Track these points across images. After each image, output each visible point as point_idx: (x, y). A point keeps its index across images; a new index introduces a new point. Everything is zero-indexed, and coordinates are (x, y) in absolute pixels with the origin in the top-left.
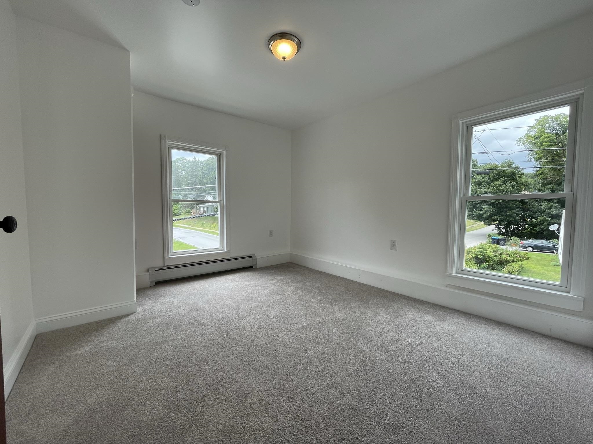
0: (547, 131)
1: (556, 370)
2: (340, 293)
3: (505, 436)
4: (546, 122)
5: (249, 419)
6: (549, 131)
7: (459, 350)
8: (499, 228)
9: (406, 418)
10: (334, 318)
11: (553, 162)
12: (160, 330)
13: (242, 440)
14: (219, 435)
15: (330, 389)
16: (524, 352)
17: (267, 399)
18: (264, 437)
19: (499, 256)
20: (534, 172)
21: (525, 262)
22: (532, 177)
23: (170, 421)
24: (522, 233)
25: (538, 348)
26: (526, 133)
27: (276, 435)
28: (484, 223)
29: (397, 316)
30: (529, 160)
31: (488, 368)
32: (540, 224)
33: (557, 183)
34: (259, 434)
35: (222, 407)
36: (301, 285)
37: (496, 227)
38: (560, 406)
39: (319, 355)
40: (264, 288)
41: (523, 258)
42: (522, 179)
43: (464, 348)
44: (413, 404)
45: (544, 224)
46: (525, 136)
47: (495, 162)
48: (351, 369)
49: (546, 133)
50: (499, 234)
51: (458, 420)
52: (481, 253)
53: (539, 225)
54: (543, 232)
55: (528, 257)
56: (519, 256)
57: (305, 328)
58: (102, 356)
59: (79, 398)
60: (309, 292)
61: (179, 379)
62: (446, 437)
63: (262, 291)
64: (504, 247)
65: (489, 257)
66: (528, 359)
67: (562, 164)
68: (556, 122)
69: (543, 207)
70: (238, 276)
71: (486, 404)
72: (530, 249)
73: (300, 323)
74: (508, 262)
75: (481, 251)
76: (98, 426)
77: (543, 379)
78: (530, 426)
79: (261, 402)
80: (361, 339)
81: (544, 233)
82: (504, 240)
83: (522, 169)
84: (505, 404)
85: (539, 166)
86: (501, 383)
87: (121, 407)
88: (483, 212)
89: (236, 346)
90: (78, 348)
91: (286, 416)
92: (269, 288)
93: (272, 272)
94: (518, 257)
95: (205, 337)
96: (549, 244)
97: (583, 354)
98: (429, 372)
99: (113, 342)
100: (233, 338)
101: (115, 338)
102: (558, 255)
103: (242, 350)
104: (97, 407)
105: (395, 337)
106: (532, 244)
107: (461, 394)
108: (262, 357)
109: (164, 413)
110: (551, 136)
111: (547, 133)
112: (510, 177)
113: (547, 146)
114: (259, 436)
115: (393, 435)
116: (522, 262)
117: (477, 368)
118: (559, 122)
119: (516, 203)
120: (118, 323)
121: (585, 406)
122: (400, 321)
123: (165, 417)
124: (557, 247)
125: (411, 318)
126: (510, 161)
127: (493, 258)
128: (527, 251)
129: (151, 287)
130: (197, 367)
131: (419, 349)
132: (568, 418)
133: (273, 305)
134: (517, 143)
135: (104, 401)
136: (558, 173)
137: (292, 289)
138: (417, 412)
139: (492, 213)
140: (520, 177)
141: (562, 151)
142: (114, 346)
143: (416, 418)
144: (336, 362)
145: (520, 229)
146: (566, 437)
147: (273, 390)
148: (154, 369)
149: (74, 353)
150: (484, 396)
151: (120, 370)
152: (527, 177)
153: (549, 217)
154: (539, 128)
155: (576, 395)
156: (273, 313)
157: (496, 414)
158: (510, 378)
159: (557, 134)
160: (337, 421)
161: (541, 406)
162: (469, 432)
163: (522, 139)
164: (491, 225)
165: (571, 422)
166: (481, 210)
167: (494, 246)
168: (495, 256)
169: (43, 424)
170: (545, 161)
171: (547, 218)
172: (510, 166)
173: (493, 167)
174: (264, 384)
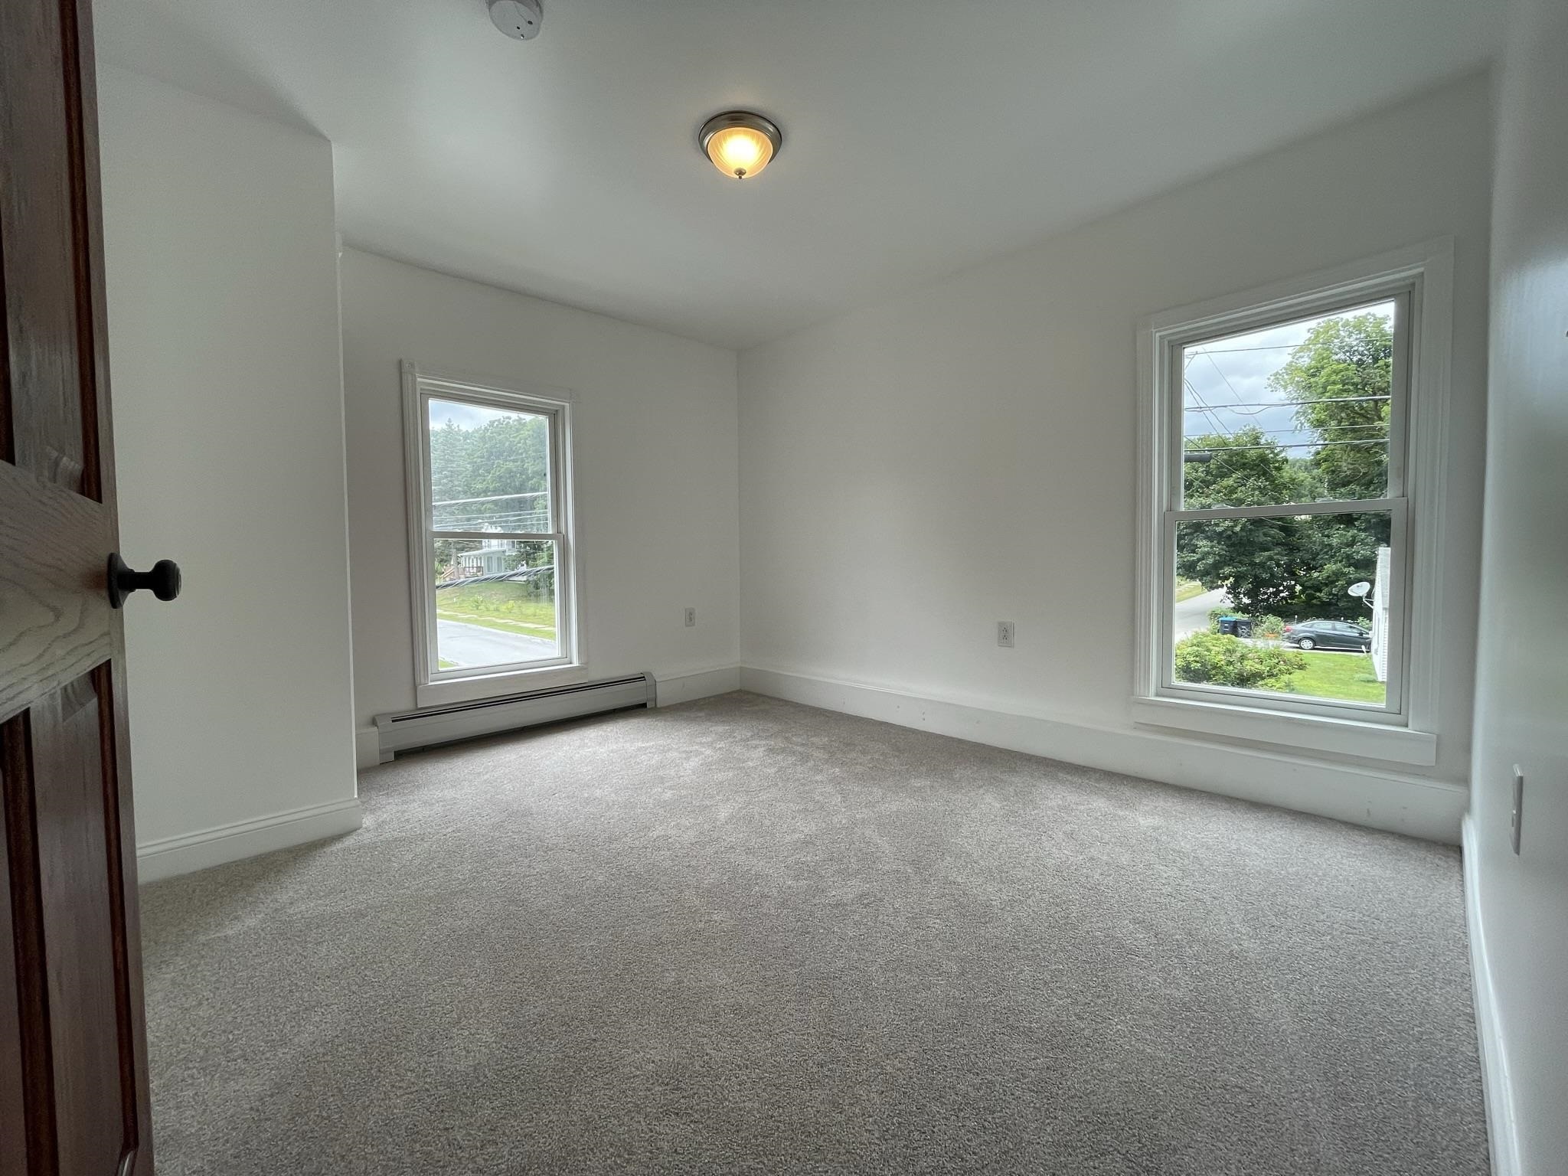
0: (1336, 357)
1: (1386, 896)
2: (881, 758)
3: (1291, 1033)
4: (1335, 336)
5: (717, 1045)
6: (1341, 356)
7: (1175, 868)
8: (1236, 596)
9: (1075, 1015)
10: (877, 815)
11: (1354, 431)
12: (439, 867)
13: (709, 1088)
14: (652, 1084)
15: (894, 970)
16: (1315, 863)
17: (750, 1001)
18: (761, 1078)
19: (1239, 664)
20: (1309, 457)
21: (1298, 675)
22: (1306, 469)
23: (523, 1064)
24: (1289, 606)
25: (1344, 852)
26: (1288, 361)
27: (787, 1073)
28: (1200, 583)
29: (1024, 804)
30: (1298, 428)
31: (1241, 900)
32: (1330, 582)
33: (1363, 481)
34: (747, 1075)
35: (645, 1027)
36: (780, 743)
37: (1228, 593)
38: (1399, 966)
39: (856, 899)
40: (688, 755)
41: (1291, 665)
42: (1284, 474)
43: (1186, 862)
44: (1087, 986)
45: (1339, 582)
46: (1285, 369)
47: (1222, 432)
48: (936, 924)
49: (1336, 360)
50: (1236, 609)
51: (1189, 1009)
52: (1197, 656)
53: (1326, 585)
54: (1337, 601)
55: (1303, 662)
56: (1284, 662)
57: (808, 842)
58: (299, 937)
59: (267, 1036)
60: (805, 758)
61: (521, 974)
62: (1167, 1044)
63: (684, 762)
64: (1248, 642)
65: (1215, 667)
66: (1325, 876)
67: (1374, 435)
68: (1357, 334)
69: (1335, 541)
70: (611, 728)
71: (1244, 973)
72: (1308, 644)
73: (794, 831)
74: (1259, 677)
75: (1198, 651)
76: (340, 1091)
77: (1361, 915)
78: (1340, 1009)
79: (736, 1009)
80: (949, 858)
81: (1338, 605)
82: (1247, 624)
83: (1282, 448)
84: (1284, 970)
85: (1322, 442)
86: (1272, 929)
87: (386, 1045)
88: (1198, 556)
89: (647, 892)
90: (227, 923)
91: (803, 1032)
92: (698, 753)
93: (700, 714)
94: (1282, 662)
95: (560, 877)
96: (1349, 630)
97: (1440, 859)
98: (1114, 918)
99: (319, 902)
100: (633, 874)
101: (322, 894)
102: (1371, 658)
103: (665, 900)
104: (322, 1050)
105: (1027, 850)
106: (1312, 632)
107: (1188, 957)
108: (716, 912)
109: (503, 1049)
110: (1347, 369)
111: (1338, 361)
112: (1255, 468)
113: (1336, 394)
114: (748, 1078)
115: (1053, 1049)
116: (1291, 676)
117: (1217, 902)
118: (1362, 335)
119: (1273, 532)
120: (317, 858)
121: (1448, 962)
122: (1032, 813)
123: (507, 1058)
124: (1369, 636)
125: (1059, 806)
126: (1254, 430)
127: (1224, 668)
128: (1301, 648)
129: (384, 765)
130: (558, 944)
131: (1085, 871)
132: (1417, 988)
133: (718, 794)
134: (1270, 385)
135: (337, 1036)
136: (1365, 458)
137: (760, 752)
138: (1100, 1001)
139: (1217, 558)
140: (1279, 469)
141: (1372, 404)
142: (324, 911)
143: (1097, 1013)
144: (896, 911)
145: (1282, 595)
146: (1414, 1023)
147: (761, 981)
148: (450, 957)
149: (218, 935)
150: (1237, 958)
151: (358, 964)
152: (1295, 469)
153: (1349, 567)
154: (1316, 350)
155: (1430, 941)
156: (723, 813)
157: (1267, 991)
158: (1291, 917)
159: (1360, 363)
160: (923, 1034)
161: (1361, 969)
162: (1214, 1031)
163: (1280, 375)
164: (1218, 587)
165: (1422, 995)
166: (1194, 552)
167: (1227, 638)
168: (1230, 663)
169: (191, 1100)
170: (1336, 430)
171: (1345, 567)
172: (1256, 441)
173: (1218, 445)
174: (736, 970)
